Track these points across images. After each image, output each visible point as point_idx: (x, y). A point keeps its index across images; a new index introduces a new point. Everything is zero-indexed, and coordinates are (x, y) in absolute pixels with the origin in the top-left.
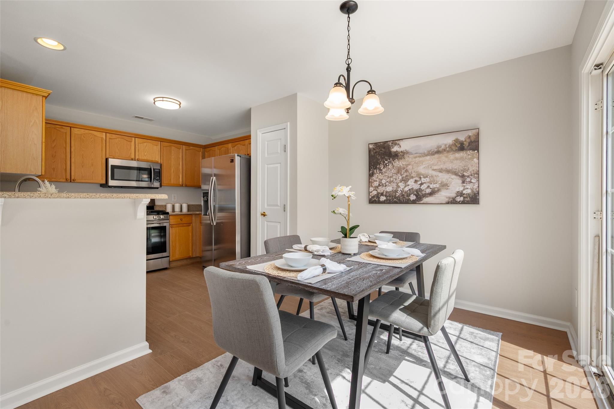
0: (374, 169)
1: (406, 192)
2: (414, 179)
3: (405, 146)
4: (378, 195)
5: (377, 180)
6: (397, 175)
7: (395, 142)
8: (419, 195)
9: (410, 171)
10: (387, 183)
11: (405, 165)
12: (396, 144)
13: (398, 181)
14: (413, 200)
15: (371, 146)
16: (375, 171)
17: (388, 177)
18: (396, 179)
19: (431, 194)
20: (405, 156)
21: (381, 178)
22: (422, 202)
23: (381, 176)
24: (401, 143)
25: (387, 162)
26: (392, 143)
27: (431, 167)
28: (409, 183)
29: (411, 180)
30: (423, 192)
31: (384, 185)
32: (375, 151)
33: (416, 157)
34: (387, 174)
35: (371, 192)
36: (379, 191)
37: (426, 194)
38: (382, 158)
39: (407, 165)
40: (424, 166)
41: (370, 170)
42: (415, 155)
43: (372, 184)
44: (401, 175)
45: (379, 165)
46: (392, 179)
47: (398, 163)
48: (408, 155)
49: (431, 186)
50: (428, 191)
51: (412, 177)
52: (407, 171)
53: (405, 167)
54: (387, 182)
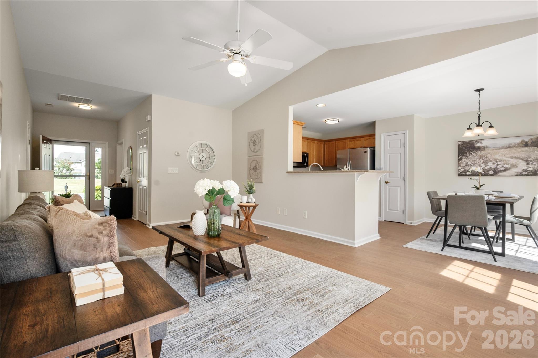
0: (462, 156)
1: (486, 170)
2: (493, 162)
3: (485, 143)
4: (465, 171)
5: (465, 162)
6: (479, 159)
7: (477, 141)
8: (496, 171)
9: (489, 158)
10: (472, 165)
11: (486, 154)
12: (479, 142)
13: (480, 163)
14: (491, 174)
15: (460, 143)
16: (463, 157)
17: (473, 161)
18: (479, 162)
19: (506, 170)
20: (486, 149)
21: (468, 161)
22: (498, 175)
23: (467, 160)
24: (482, 141)
25: (472, 152)
26: (476, 142)
27: (505, 156)
28: (489, 164)
29: (490, 163)
30: (499, 170)
31: (470, 165)
32: (462, 146)
33: (494, 150)
34: (472, 159)
35: (460, 169)
36: (466, 169)
37: (501, 170)
38: (468, 150)
39: (487, 154)
40: (500, 155)
41: (459, 157)
42: (493, 149)
43: (461, 165)
44: (483, 160)
45: (466, 153)
46: (475, 162)
47: (479, 153)
48: (488, 148)
49: (505, 166)
50: (502, 169)
51: (491, 161)
52: (487, 157)
53: (486, 155)
54: (472, 163)
